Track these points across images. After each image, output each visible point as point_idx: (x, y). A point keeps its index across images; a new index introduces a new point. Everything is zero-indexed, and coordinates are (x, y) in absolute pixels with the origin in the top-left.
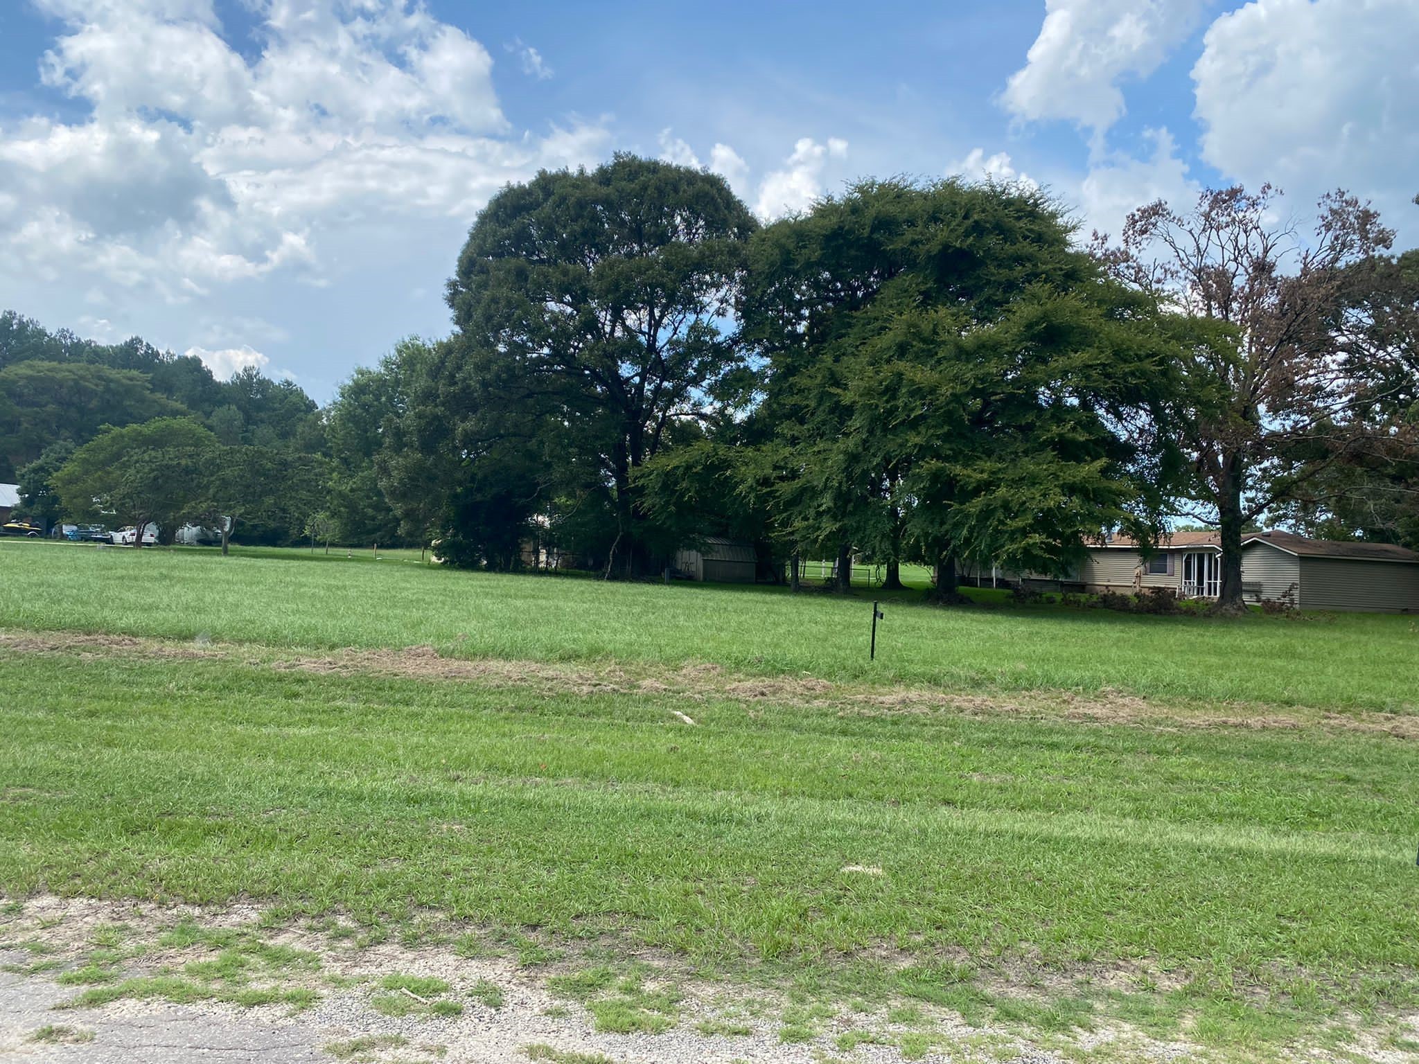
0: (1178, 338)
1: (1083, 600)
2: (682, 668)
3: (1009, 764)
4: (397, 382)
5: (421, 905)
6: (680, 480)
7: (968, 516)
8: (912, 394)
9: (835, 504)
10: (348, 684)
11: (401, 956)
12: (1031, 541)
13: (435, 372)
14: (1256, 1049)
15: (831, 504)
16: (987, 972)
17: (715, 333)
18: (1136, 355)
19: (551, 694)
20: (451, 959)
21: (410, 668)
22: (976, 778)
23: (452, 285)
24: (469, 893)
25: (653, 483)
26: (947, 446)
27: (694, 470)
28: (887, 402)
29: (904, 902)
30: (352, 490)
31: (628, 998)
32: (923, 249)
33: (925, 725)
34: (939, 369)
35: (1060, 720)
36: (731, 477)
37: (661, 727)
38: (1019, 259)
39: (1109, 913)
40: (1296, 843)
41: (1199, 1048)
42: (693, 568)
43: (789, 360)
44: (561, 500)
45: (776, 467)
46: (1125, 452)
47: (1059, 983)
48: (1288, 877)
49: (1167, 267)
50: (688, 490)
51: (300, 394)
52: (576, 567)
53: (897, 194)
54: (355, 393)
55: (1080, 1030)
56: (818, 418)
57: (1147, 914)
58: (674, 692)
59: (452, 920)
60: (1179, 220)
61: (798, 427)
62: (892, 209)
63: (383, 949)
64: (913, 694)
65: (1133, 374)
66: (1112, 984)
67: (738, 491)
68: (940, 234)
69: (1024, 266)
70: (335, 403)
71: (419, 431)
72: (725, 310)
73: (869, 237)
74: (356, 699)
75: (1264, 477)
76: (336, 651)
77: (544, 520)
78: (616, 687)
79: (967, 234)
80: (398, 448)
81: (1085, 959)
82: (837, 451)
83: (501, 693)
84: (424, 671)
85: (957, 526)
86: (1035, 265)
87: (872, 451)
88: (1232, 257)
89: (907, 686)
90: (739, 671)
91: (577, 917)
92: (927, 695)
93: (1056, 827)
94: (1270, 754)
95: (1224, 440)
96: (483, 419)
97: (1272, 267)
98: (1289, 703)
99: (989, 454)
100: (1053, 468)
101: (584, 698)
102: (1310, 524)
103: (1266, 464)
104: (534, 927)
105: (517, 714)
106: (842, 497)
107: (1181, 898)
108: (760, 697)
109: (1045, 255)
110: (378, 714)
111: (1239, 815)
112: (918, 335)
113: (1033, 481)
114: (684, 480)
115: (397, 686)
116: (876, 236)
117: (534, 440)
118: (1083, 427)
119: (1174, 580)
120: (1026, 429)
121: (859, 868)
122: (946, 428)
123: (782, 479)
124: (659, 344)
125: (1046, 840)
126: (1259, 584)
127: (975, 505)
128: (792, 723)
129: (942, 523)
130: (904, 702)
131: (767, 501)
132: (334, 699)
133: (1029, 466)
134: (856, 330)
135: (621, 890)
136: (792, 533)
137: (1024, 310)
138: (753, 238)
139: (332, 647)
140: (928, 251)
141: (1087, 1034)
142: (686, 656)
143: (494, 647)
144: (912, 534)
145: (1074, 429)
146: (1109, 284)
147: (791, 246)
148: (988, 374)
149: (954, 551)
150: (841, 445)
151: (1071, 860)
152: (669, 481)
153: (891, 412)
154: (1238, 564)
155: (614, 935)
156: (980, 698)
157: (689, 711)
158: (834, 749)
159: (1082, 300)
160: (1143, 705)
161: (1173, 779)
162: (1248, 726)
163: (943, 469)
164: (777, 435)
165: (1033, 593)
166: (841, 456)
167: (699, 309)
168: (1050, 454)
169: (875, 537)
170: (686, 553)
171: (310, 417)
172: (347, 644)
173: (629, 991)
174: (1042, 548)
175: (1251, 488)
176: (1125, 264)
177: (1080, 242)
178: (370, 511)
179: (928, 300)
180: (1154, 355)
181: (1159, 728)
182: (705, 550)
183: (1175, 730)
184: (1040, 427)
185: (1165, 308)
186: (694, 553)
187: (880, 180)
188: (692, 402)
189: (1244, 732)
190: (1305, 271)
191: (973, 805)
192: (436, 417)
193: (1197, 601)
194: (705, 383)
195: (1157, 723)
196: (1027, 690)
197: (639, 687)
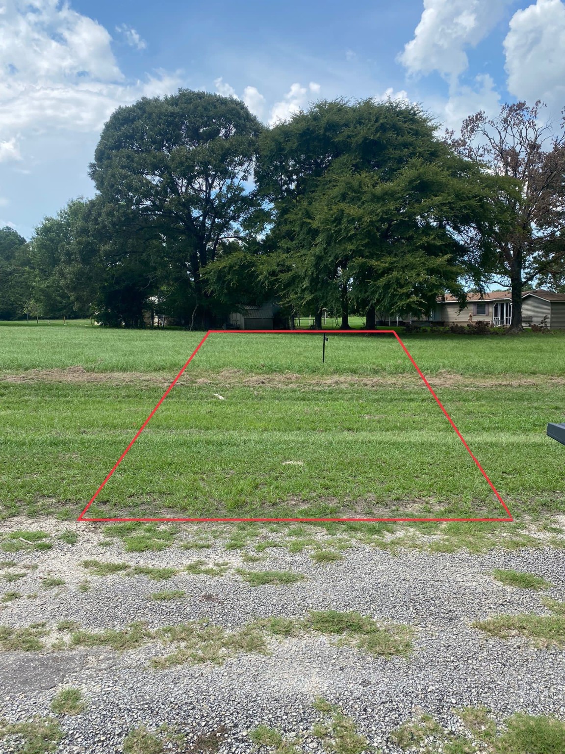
0: (489, 187)
1: (441, 330)
2: (221, 372)
3: (386, 410)
4: (68, 224)
5: (44, 496)
6: (226, 275)
7: (378, 287)
8: (348, 222)
9: (311, 284)
10: (32, 388)
11: (25, 522)
12: (411, 300)
13: (87, 217)
14: (474, 535)
15: (308, 285)
16: (346, 508)
17: (242, 190)
18: (467, 196)
19: (146, 388)
20: (53, 521)
21: (69, 378)
22: (367, 417)
23: (92, 166)
24: (72, 488)
25: (213, 278)
26: (367, 250)
27: (234, 269)
28: (336, 226)
29: (311, 477)
30: (48, 287)
31: (148, 534)
32: (354, 140)
33: (346, 393)
34: (364, 207)
35: (416, 387)
36: (254, 271)
37: (206, 402)
38: (406, 145)
39: (417, 477)
40: (521, 438)
41: (446, 537)
42: (239, 323)
43: (284, 205)
44: (164, 288)
45: (278, 265)
46: (462, 250)
47: (383, 511)
48: (513, 454)
49: (485, 147)
50: (232, 280)
51: (16, 235)
52: (175, 325)
53: (338, 109)
54: (44, 232)
55: (387, 533)
56: (301, 237)
57: (436, 476)
58: (215, 384)
59: (59, 502)
60: (492, 122)
61: (290, 243)
62: (336, 118)
63: (15, 519)
64: (342, 379)
65: (465, 207)
66: (409, 510)
67: (259, 279)
68: (363, 131)
69: (409, 149)
70: (33, 238)
71: (80, 252)
72: (247, 177)
73: (324, 134)
74: (37, 395)
75: (534, 261)
76: (29, 371)
77: (154, 299)
78: (183, 383)
79: (377, 131)
80: (68, 262)
81: (398, 499)
82: (309, 256)
83: (118, 389)
84: (77, 379)
85: (374, 292)
86: (415, 148)
87: (329, 254)
88: (519, 143)
89: (340, 375)
90: (252, 372)
91: (131, 496)
92: (349, 378)
93: (400, 437)
94: (520, 398)
95: (513, 242)
96: (115, 244)
97: (539, 147)
98: (534, 373)
99: (390, 253)
100: (423, 260)
101: (165, 390)
102: (558, 286)
103: (536, 254)
104: (105, 503)
105: (127, 400)
106: (314, 281)
107: (456, 468)
108: (261, 384)
109: (419, 142)
110: (46, 402)
111: (498, 428)
112: (351, 188)
113: (412, 267)
114: (229, 274)
115: (60, 388)
116: (327, 134)
117: (144, 254)
118: (439, 238)
119: (489, 318)
120: (411, 239)
121: (291, 462)
122: (367, 240)
123: (281, 271)
124: (212, 197)
125: (393, 444)
126: (531, 318)
127: (382, 281)
128: (277, 396)
129: (366, 291)
130: (337, 382)
131: (275, 284)
132: (24, 396)
133: (410, 259)
134: (320, 188)
135: (160, 481)
136: (290, 301)
137: (408, 173)
138: (262, 136)
139: (26, 369)
140: (356, 141)
141: (390, 535)
142: (224, 365)
143: (117, 366)
144: (350, 299)
145: (434, 239)
146: (453, 158)
147: (282, 141)
148: (389, 209)
149: (372, 306)
150: (312, 251)
151: (403, 453)
152: (221, 275)
153: (338, 232)
154: (520, 307)
155: (149, 504)
156: (377, 379)
157: (222, 393)
158: (296, 407)
159: (439, 167)
160: (460, 377)
161: (470, 413)
162: (511, 386)
163: (365, 263)
164: (279, 248)
165: (416, 328)
166: (313, 258)
167: (233, 176)
168: (421, 252)
169: (332, 301)
170: (235, 315)
171: (22, 247)
172: (34, 367)
173: (149, 530)
174: (416, 304)
175: (528, 268)
176: (463, 147)
177: (439, 135)
178: (58, 298)
179: (357, 168)
180: (476, 196)
181: (467, 388)
182: (245, 313)
183: (474, 389)
184: (416, 238)
185: (484, 171)
186: (239, 315)
187: (329, 101)
188: (234, 230)
189: (509, 388)
190: (556, 149)
191: (362, 430)
192: (88, 243)
193: (499, 328)
194: (240, 220)
195: (466, 386)
196: (401, 373)
197: (196, 383)
